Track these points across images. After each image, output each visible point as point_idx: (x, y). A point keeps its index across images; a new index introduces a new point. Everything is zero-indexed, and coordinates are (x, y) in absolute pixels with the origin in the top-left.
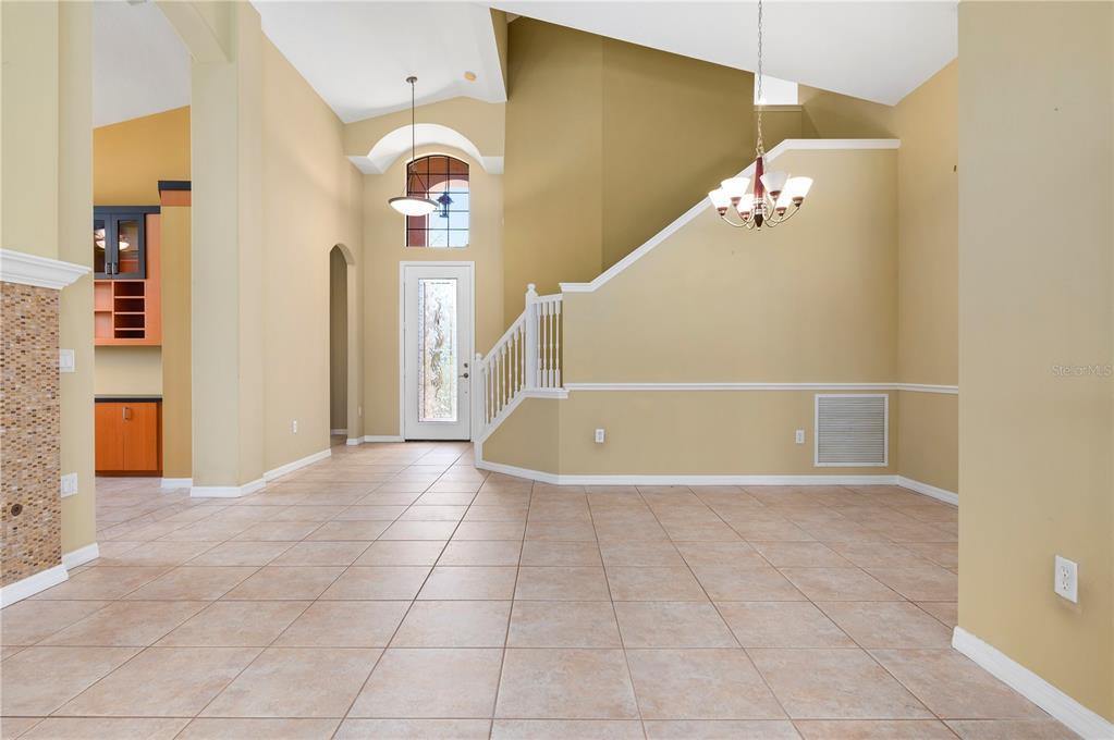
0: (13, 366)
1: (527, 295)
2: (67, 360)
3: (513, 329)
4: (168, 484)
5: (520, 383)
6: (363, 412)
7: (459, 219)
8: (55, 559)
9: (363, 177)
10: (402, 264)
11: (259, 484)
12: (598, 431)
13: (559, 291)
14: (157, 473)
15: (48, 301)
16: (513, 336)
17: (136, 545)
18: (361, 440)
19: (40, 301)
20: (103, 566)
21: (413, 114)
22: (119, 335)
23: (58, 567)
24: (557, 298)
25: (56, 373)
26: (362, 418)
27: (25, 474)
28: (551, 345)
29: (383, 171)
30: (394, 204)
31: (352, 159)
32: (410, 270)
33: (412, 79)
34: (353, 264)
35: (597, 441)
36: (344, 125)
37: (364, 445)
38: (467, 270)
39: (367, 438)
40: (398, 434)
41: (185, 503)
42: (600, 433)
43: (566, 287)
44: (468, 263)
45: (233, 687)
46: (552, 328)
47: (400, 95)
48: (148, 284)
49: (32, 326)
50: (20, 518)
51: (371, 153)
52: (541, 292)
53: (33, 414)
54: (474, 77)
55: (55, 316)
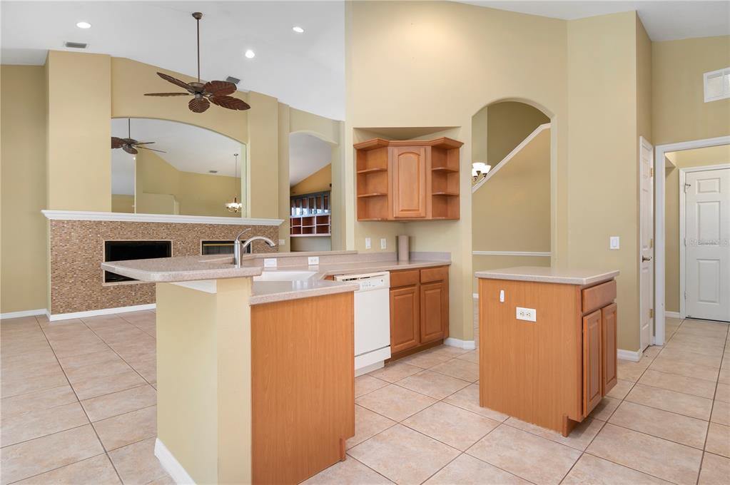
2: (282, 242)
15: (276, 228)
19: (274, 229)
49: (272, 235)
55: (278, 232)
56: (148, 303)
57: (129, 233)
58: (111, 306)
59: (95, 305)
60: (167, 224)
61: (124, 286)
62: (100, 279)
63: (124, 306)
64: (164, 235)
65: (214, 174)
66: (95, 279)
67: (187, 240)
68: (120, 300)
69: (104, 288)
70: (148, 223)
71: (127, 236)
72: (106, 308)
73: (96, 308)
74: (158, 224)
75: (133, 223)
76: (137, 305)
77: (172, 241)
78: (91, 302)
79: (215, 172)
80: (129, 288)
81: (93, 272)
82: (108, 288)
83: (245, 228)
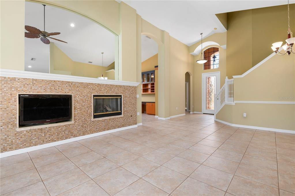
0: (131, 97)
1: (225, 79)
2: (138, 96)
3: (222, 88)
4: (156, 116)
5: (224, 101)
6: (194, 106)
7: (217, 61)
8: (136, 124)
9: (193, 56)
10: (202, 74)
11: (169, 118)
12: (244, 114)
13: (232, 78)
14: (155, 115)
15: (135, 88)
16: (222, 89)
17: (147, 124)
18: (193, 112)
19: (134, 88)
20: (143, 126)
21: (202, 41)
22: (151, 92)
23: (136, 125)
24: (232, 79)
25: (136, 98)
26: (194, 108)
27: (132, 111)
28: (231, 91)
29: (198, 54)
30: (197, 62)
31: (191, 53)
32: (205, 75)
33: (201, 34)
34: (191, 75)
35: (244, 116)
36: (189, 47)
37: (194, 114)
38: (218, 74)
39: (195, 112)
40: (202, 112)
41: (157, 120)
42: (245, 114)
43: (234, 77)
44: (218, 72)
45: (147, 142)
46: (231, 87)
47: (199, 38)
48: (155, 83)
49: (133, 92)
50: (132, 117)
51: (195, 51)
52: (229, 78)
53: (133, 103)
54: (216, 29)
55: (136, 90)
56: (55, 141)
57: (40, 88)
58: (25, 146)
59: (10, 147)
60: (69, 82)
61: (35, 129)
62: (14, 126)
63: (36, 145)
64: (67, 90)
65: (91, 63)
66: (10, 125)
67: (83, 94)
68: (32, 141)
69: (18, 132)
70: (55, 81)
71: (38, 90)
72: (20, 148)
73: (11, 149)
74: (63, 82)
75: (43, 80)
76: (46, 143)
77: (73, 95)
78: (6, 145)
79: (91, 62)
80: (39, 131)
81: (8, 120)
82: (21, 132)
83: (119, 87)
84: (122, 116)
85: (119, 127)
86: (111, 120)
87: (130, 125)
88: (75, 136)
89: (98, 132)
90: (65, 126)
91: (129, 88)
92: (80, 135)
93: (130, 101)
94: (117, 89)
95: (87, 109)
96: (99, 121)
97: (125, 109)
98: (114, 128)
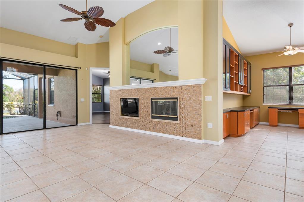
2: (208, 98)
8: (200, 138)
15: (199, 87)
19: (197, 87)
23: (201, 140)
25: (201, 101)
49: (196, 92)
50: (193, 127)
53: (196, 109)
55: (200, 90)
66: (118, 114)
70: (132, 89)
83: (174, 88)
84: (178, 122)
85: (174, 134)
86: (166, 123)
87: (189, 137)
88: (141, 129)
89: (154, 132)
90: (136, 119)
91: (189, 88)
92: (143, 129)
93: (190, 105)
94: (172, 91)
95: (147, 110)
96: (156, 122)
97: (183, 115)
98: (169, 133)
